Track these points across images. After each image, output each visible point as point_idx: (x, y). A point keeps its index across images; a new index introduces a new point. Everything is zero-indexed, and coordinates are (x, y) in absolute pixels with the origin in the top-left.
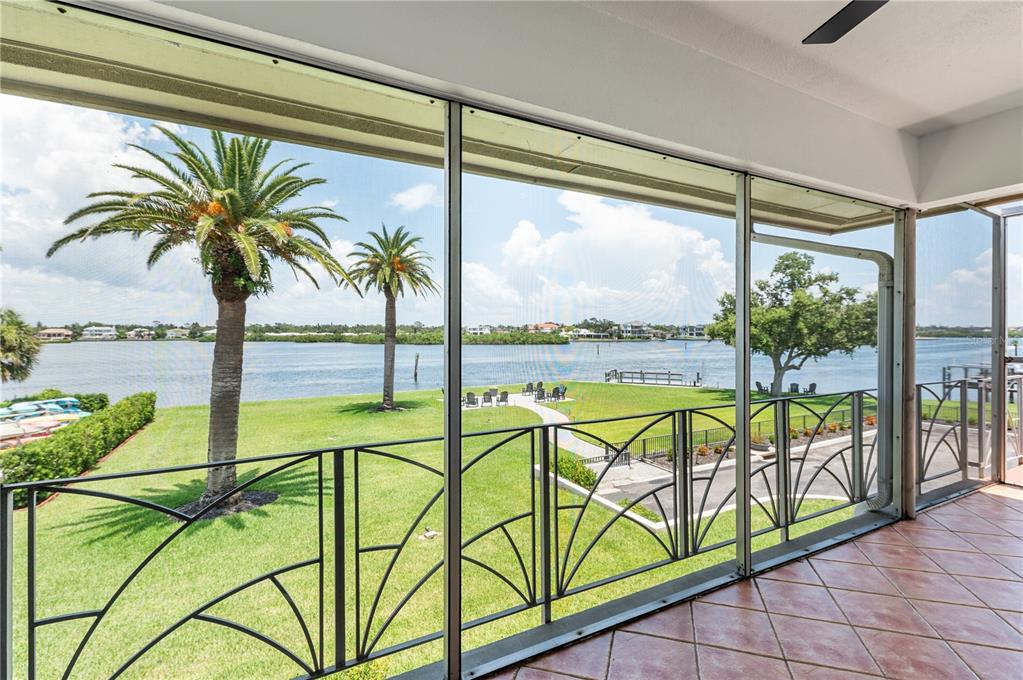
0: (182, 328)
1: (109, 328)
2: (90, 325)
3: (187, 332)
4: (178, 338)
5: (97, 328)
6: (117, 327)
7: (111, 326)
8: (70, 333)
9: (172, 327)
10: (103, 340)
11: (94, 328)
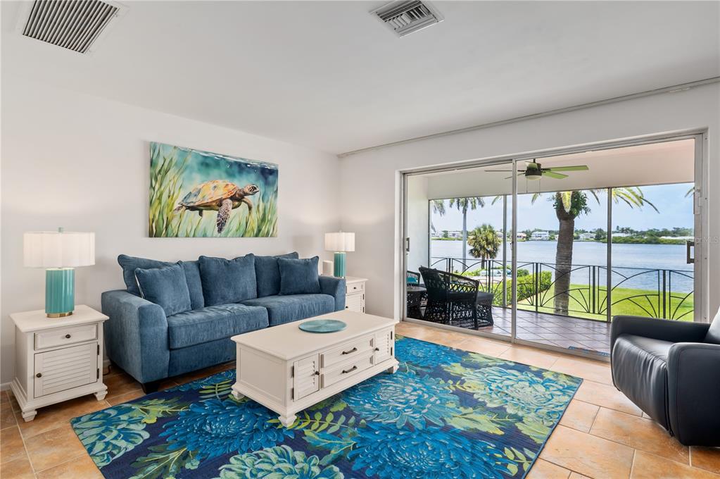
0: (591, 232)
1: (545, 233)
2: (536, 230)
3: (594, 235)
4: (587, 240)
5: (539, 233)
6: (550, 232)
7: (546, 231)
8: (525, 235)
9: (583, 232)
10: (542, 240)
11: (537, 232)
